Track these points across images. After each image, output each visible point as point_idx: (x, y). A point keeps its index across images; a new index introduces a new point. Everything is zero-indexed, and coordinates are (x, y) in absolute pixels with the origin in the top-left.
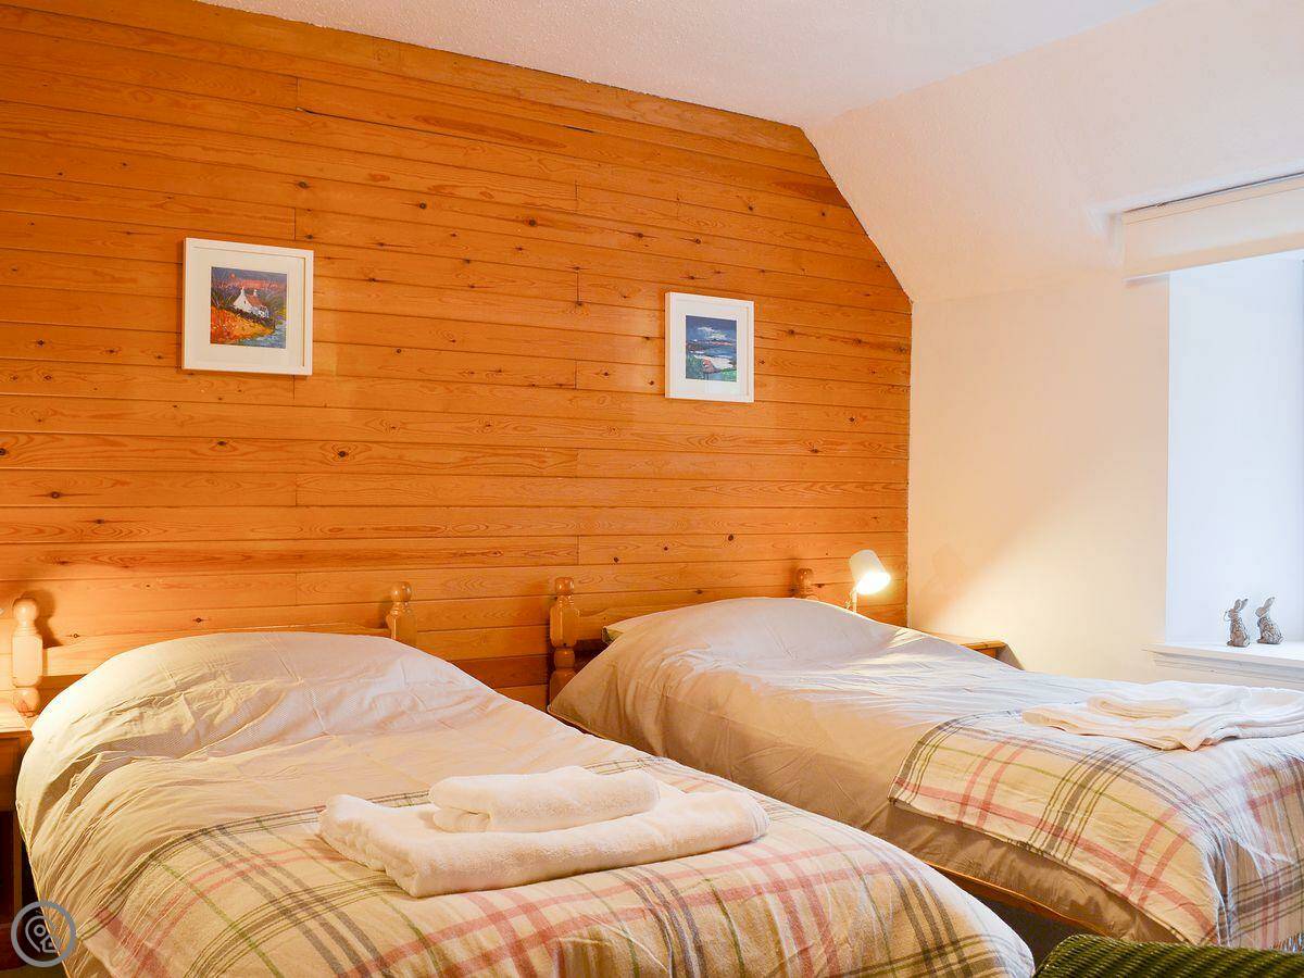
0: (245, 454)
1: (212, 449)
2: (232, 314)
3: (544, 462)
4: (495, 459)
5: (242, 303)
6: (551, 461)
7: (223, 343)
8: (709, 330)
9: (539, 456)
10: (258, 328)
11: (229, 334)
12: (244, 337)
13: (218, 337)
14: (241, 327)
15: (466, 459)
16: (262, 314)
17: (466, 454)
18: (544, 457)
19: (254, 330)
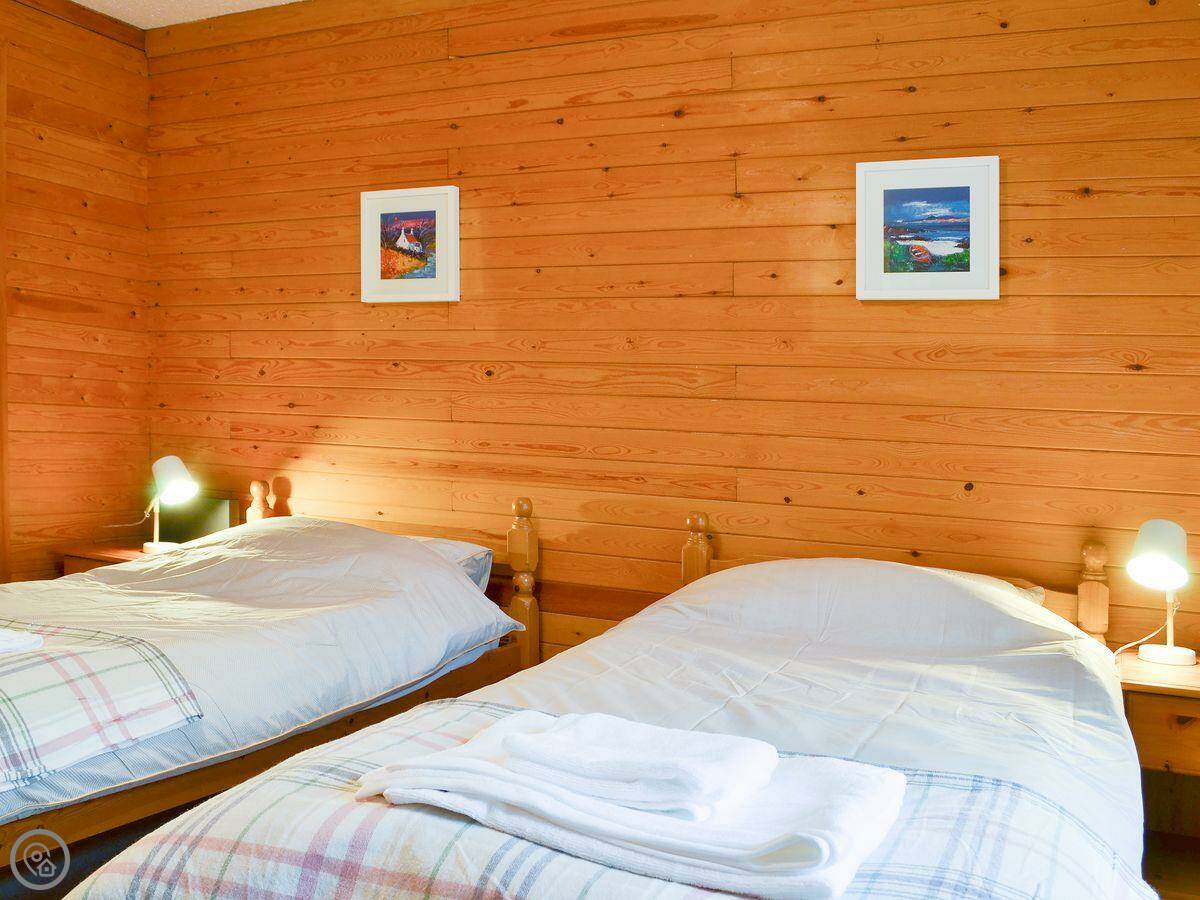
0: (413, 373)
1: (388, 369)
2: (395, 253)
3: (695, 381)
4: (639, 378)
5: (403, 242)
6: (701, 381)
7: (389, 278)
8: (922, 204)
9: (688, 375)
10: (415, 261)
11: (394, 270)
12: (405, 271)
13: (387, 273)
14: (403, 262)
15: (606, 378)
16: (417, 249)
17: (607, 373)
18: (696, 375)
19: (412, 264)
